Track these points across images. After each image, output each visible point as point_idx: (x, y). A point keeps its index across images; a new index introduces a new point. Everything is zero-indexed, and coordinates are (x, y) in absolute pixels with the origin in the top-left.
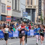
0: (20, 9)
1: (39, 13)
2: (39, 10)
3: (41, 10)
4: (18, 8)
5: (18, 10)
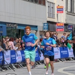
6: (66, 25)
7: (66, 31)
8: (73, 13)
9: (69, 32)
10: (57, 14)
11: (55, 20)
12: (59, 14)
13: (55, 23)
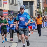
0: (17, 2)
1: (37, 6)
2: (37, 3)
3: (39, 3)
4: (15, 2)
5: (15, 3)
6: (9, 11)
7: (10, 15)
8: (14, 4)
9: (11, 15)
10: (4, 5)
11: (2, 8)
12: (5, 5)
13: (2, 10)
